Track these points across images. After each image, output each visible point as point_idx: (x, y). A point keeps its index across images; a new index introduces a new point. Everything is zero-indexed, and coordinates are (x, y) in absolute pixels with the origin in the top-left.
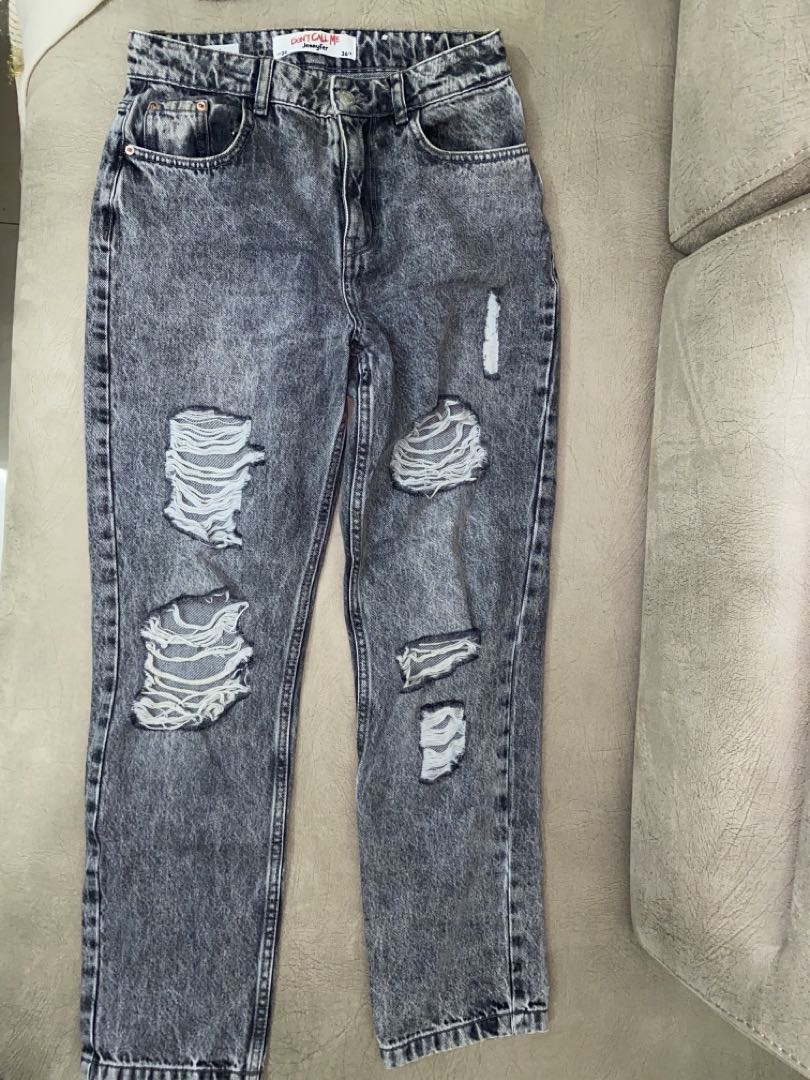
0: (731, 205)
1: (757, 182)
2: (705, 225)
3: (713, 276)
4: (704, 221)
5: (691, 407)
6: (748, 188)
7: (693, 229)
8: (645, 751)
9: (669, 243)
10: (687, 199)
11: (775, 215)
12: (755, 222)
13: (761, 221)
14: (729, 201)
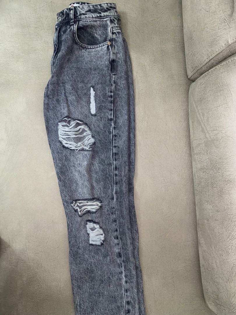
0: (206, 64)
1: (214, 55)
2: (199, 71)
3: (203, 86)
4: (198, 70)
5: (202, 127)
6: (211, 58)
7: (195, 73)
8: (202, 241)
9: (188, 78)
10: (192, 64)
11: (221, 64)
12: (215, 67)
13: (217, 67)
14: (205, 63)
